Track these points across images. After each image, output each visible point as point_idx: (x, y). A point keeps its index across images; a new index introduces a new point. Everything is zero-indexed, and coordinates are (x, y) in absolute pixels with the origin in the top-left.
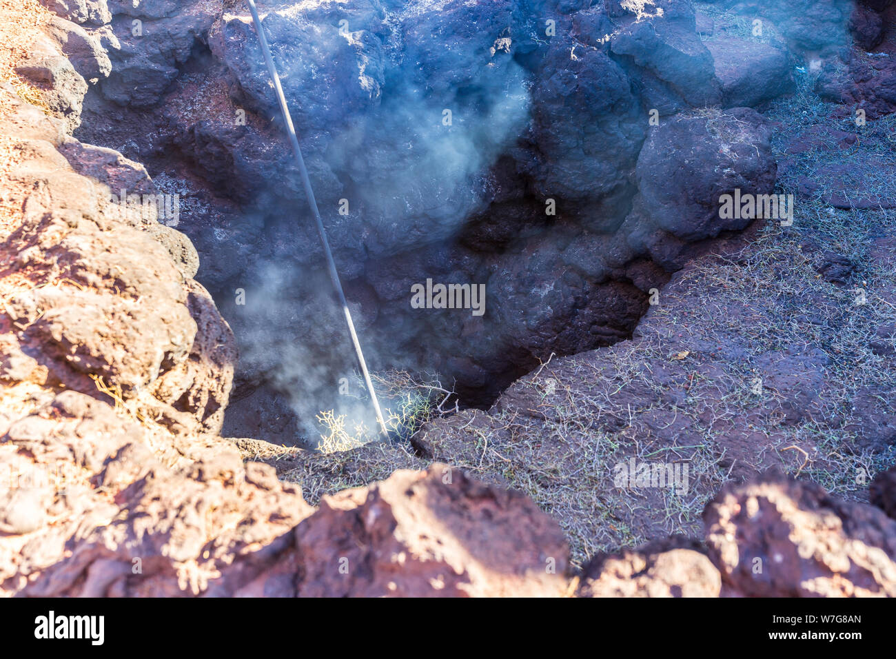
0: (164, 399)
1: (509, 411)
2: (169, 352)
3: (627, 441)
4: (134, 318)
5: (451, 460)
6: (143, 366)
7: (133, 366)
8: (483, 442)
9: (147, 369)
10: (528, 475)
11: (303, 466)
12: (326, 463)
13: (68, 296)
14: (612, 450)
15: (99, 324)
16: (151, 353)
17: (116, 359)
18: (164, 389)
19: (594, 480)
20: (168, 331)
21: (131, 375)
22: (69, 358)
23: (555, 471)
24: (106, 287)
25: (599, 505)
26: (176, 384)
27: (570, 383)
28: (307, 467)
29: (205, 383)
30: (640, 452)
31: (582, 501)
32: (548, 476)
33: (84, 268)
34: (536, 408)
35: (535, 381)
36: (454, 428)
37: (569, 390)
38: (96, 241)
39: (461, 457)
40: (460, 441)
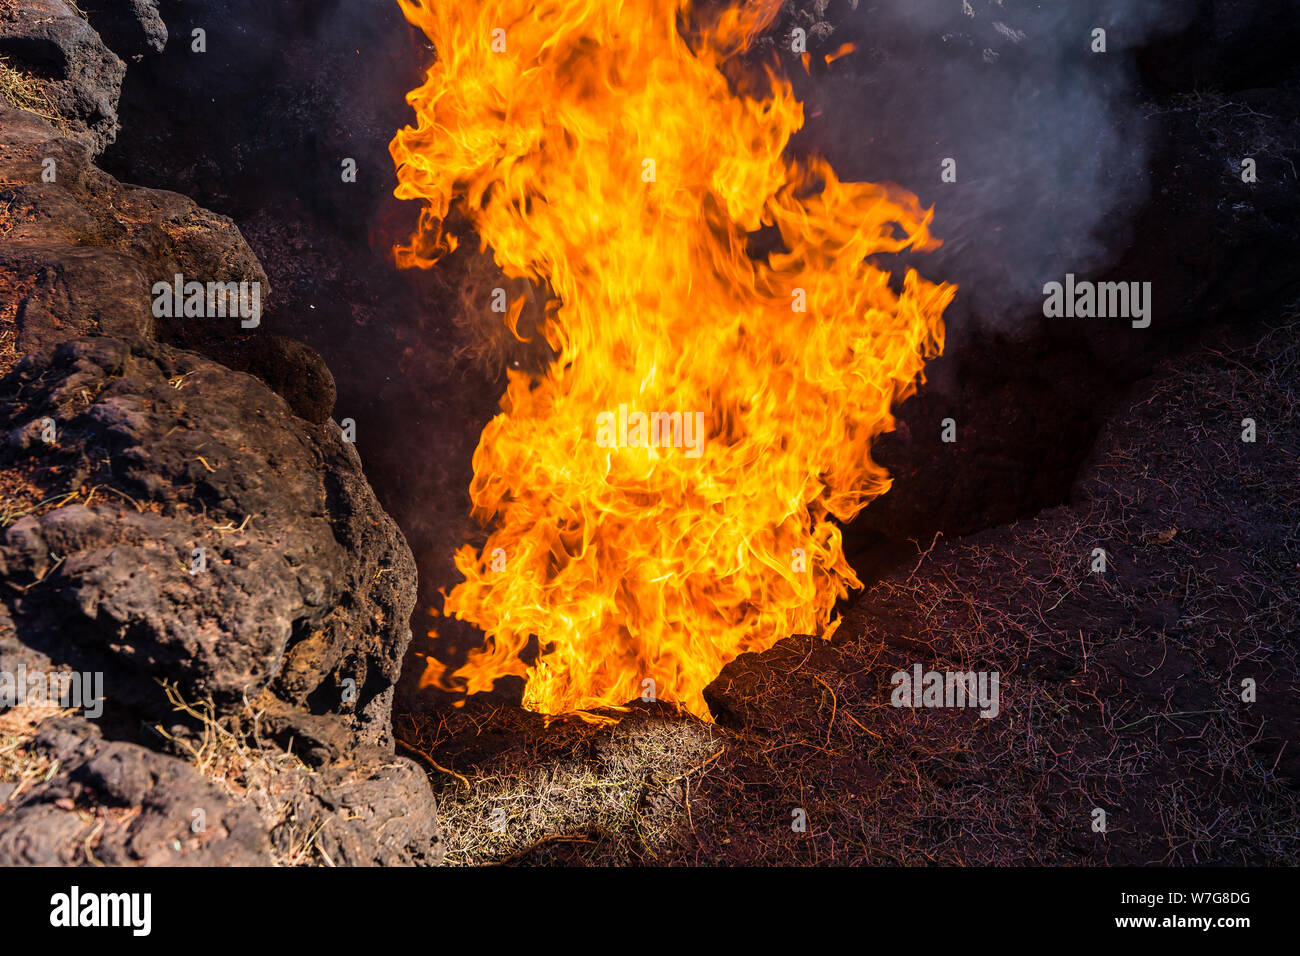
0: (292, 695)
1: (870, 639)
2: (303, 618)
3: (1084, 699)
4: (236, 564)
5: (776, 732)
6: (254, 655)
7: (235, 657)
8: (830, 700)
9: (263, 659)
10: (913, 764)
11: (522, 744)
12: (562, 738)
13: (109, 523)
14: (1058, 716)
15: (170, 578)
16: (269, 628)
17: (204, 645)
18: (292, 677)
19: (1031, 775)
20: (299, 580)
21: (232, 674)
22: (115, 647)
23: (960, 757)
24: (181, 499)
25: (1045, 823)
26: (313, 666)
27: (972, 588)
28: (530, 746)
29: (362, 645)
30: (1108, 721)
31: (1012, 813)
32: (950, 765)
33: (138, 463)
34: (914, 634)
35: (911, 585)
36: (777, 672)
37: (971, 602)
38: (158, 406)
39: (792, 727)
40: (790, 696)
